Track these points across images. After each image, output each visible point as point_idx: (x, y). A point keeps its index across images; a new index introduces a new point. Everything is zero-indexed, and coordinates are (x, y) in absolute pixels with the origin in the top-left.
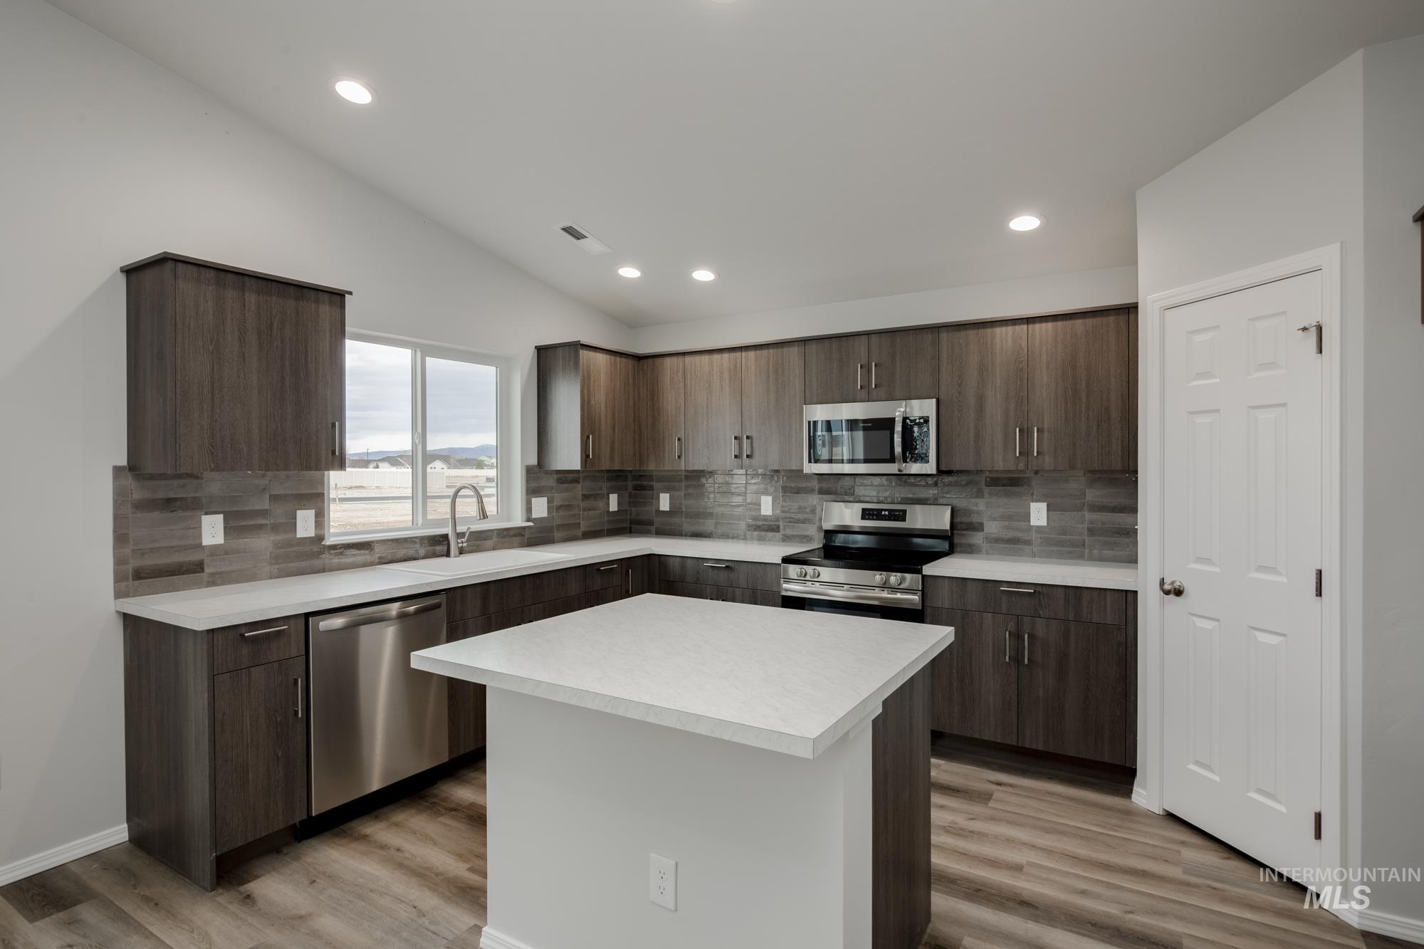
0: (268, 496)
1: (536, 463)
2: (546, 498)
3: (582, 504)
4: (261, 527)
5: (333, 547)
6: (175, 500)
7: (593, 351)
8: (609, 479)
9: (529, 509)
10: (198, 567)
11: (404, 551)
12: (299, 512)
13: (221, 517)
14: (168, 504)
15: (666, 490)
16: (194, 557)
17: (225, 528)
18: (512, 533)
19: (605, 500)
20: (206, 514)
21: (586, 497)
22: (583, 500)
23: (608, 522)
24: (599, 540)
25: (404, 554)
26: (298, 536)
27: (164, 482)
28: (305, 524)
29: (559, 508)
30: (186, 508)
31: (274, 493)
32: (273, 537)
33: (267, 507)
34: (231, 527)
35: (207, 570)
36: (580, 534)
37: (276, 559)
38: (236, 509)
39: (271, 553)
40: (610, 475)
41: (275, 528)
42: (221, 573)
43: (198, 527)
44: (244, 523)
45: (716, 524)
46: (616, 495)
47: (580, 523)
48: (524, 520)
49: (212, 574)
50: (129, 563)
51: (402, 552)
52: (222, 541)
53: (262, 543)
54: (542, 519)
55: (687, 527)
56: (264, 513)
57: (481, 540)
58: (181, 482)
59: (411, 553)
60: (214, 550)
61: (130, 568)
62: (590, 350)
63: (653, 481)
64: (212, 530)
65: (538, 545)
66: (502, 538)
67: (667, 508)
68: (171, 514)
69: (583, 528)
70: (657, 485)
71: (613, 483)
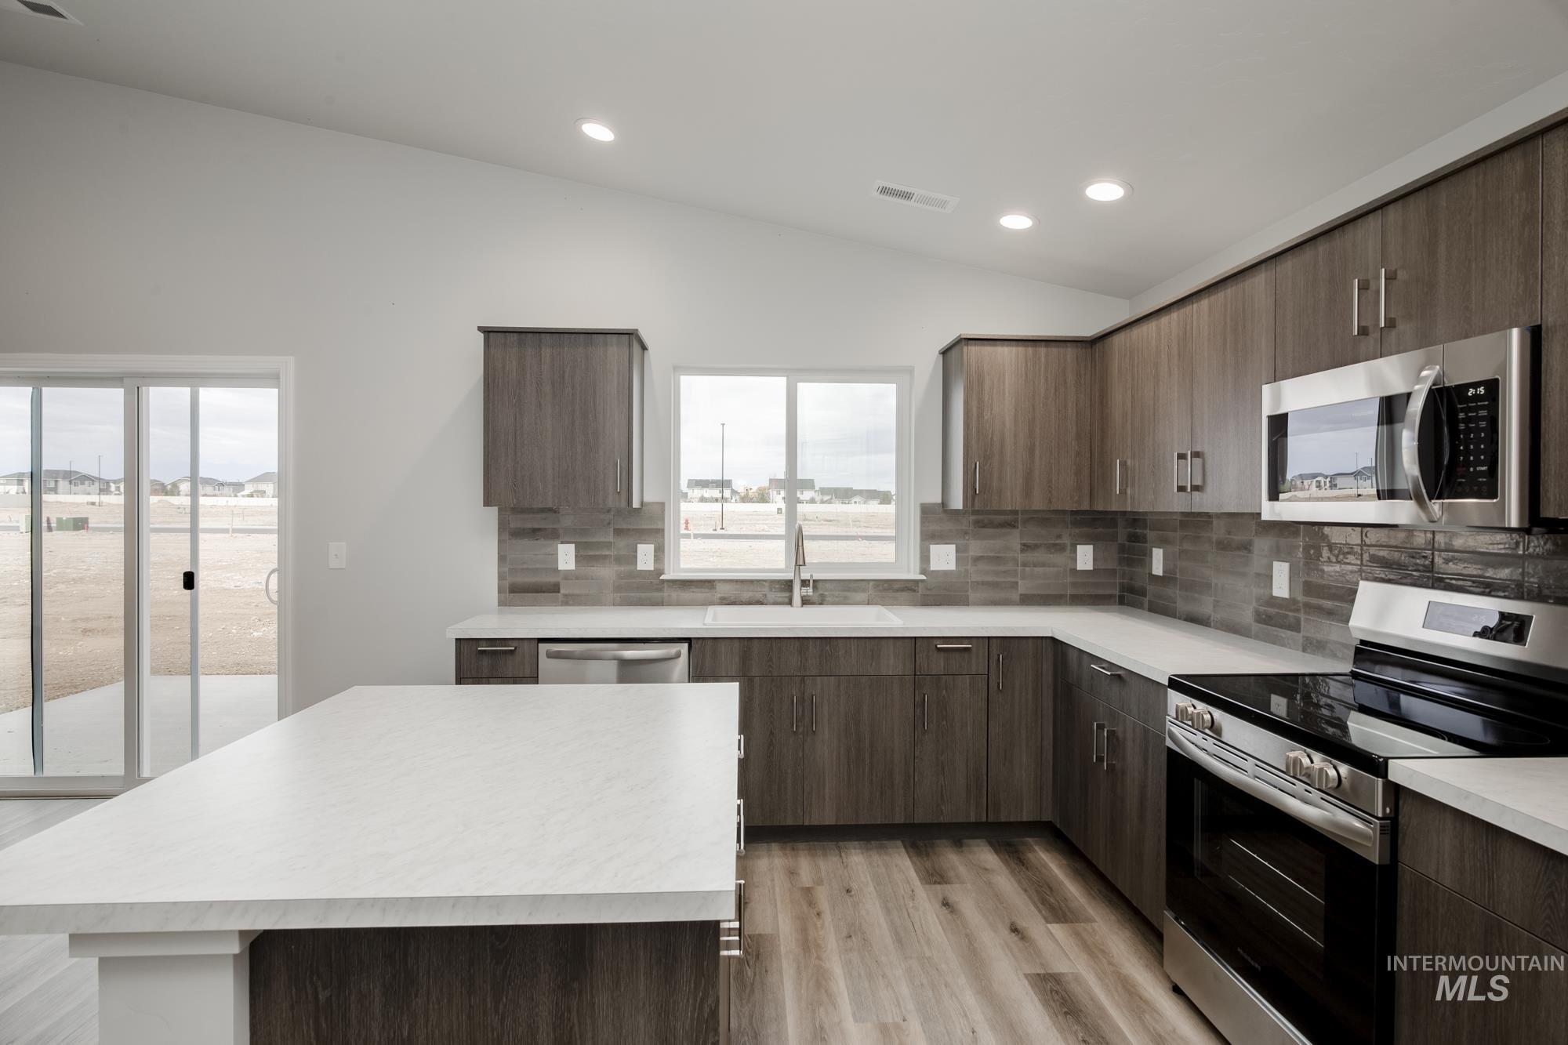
0: (612, 530)
1: (939, 501)
2: (954, 546)
3: (1021, 557)
4: (605, 557)
5: (673, 582)
6: (539, 530)
7: (990, 345)
8: (1075, 524)
9: (925, 558)
10: (555, 588)
11: (750, 594)
12: (639, 546)
13: (573, 546)
14: (535, 533)
15: (1162, 542)
16: (551, 579)
17: (576, 556)
18: (896, 586)
19: (1068, 553)
20: (562, 543)
21: (1026, 547)
22: (1022, 551)
23: (1074, 585)
24: (1052, 608)
25: (750, 598)
26: (638, 569)
27: (531, 516)
28: (645, 557)
29: (977, 560)
30: (546, 537)
31: (617, 527)
32: (616, 568)
33: (612, 540)
34: (581, 556)
35: (562, 591)
36: (1016, 597)
37: (618, 589)
38: (585, 540)
39: (614, 582)
40: (1078, 518)
41: (618, 560)
42: (573, 595)
43: (555, 555)
44: (591, 553)
45: (1216, 604)
46: (1092, 546)
47: (1017, 583)
48: (918, 571)
49: (565, 595)
50: (506, 579)
51: (746, 595)
52: (574, 568)
53: (607, 572)
54: (946, 573)
55: (1182, 606)
56: (608, 545)
57: (849, 591)
58: (544, 515)
59: (758, 596)
60: (568, 575)
61: (506, 584)
62: (984, 345)
63: (1145, 528)
64: (566, 556)
65: (940, 605)
66: (880, 591)
67: (1161, 573)
68: (535, 542)
69: (1022, 590)
70: (1150, 534)
71: (1085, 529)
